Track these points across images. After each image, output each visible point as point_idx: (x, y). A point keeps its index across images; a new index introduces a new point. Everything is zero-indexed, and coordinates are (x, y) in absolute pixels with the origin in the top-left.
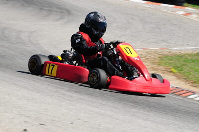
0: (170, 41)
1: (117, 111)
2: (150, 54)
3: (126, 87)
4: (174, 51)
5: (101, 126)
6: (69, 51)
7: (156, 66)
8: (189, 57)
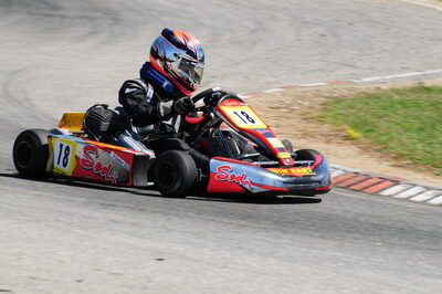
0: (358, 64)
1: (200, 241)
2: (302, 98)
4: (363, 88)
5: (150, 282)
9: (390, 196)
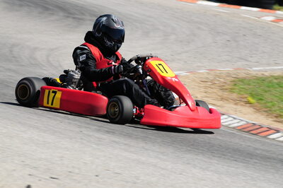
0: (250, 59)
1: (165, 157)
2: (219, 77)
3: (166, 121)
4: (254, 73)
5: (138, 179)
6: (73, 71)
7: (226, 94)
8: (275, 81)
9: (274, 139)
